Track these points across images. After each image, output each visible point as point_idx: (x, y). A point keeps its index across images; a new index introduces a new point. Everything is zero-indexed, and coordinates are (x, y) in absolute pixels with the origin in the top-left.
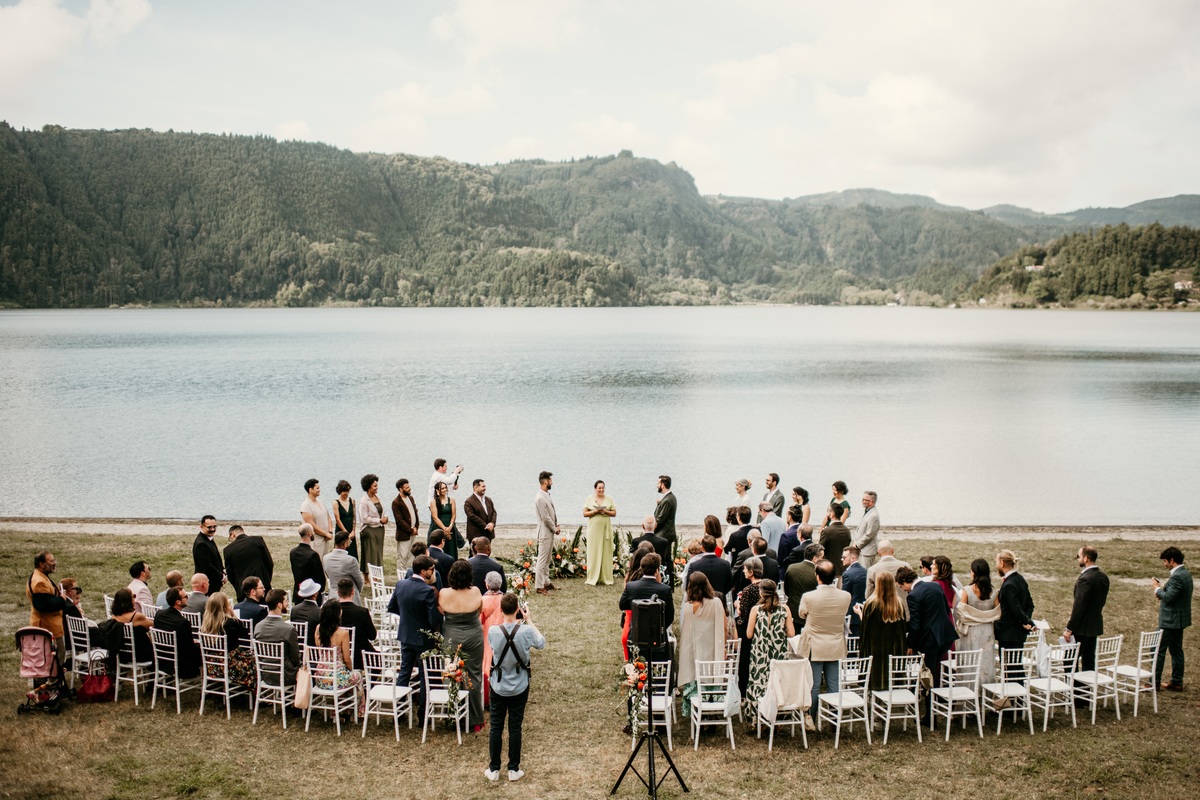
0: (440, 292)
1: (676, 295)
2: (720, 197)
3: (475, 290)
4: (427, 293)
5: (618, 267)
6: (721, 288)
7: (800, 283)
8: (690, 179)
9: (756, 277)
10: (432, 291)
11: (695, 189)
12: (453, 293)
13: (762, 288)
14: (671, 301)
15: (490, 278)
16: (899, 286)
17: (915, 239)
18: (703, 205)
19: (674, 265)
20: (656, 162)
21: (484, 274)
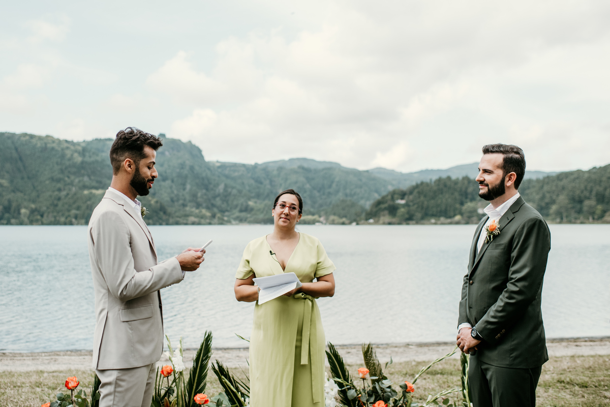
0: (47, 216)
1: (192, 219)
2: (217, 162)
3: (69, 216)
4: (39, 217)
5: (157, 202)
6: (219, 215)
7: (265, 212)
8: (200, 151)
9: (238, 209)
10: (42, 216)
11: (202, 157)
12: (55, 217)
13: (243, 215)
14: (189, 222)
15: (78, 208)
16: (322, 213)
17: (330, 186)
18: (208, 166)
19: (190, 201)
20: (180, 141)
21: (75, 206)
